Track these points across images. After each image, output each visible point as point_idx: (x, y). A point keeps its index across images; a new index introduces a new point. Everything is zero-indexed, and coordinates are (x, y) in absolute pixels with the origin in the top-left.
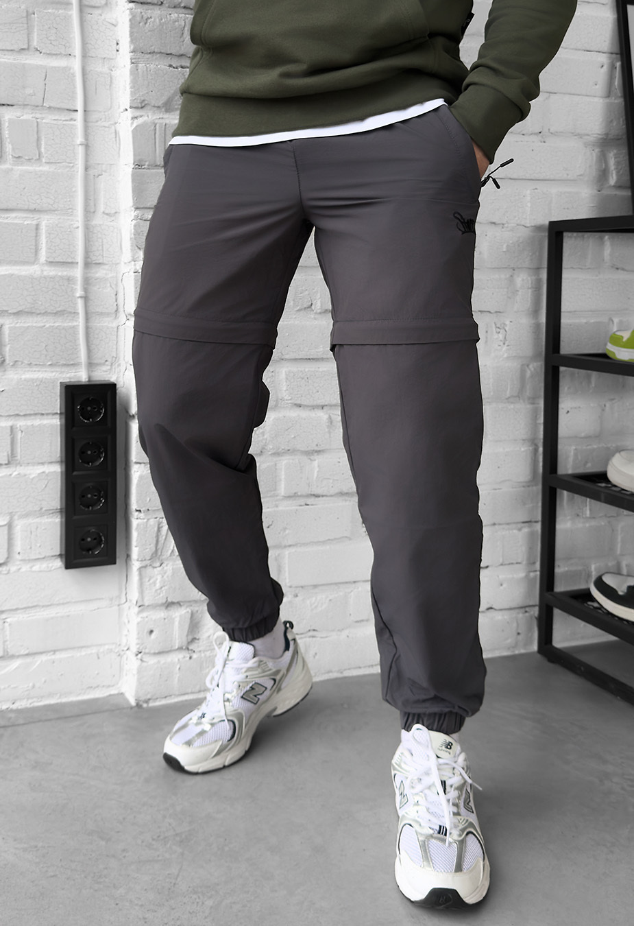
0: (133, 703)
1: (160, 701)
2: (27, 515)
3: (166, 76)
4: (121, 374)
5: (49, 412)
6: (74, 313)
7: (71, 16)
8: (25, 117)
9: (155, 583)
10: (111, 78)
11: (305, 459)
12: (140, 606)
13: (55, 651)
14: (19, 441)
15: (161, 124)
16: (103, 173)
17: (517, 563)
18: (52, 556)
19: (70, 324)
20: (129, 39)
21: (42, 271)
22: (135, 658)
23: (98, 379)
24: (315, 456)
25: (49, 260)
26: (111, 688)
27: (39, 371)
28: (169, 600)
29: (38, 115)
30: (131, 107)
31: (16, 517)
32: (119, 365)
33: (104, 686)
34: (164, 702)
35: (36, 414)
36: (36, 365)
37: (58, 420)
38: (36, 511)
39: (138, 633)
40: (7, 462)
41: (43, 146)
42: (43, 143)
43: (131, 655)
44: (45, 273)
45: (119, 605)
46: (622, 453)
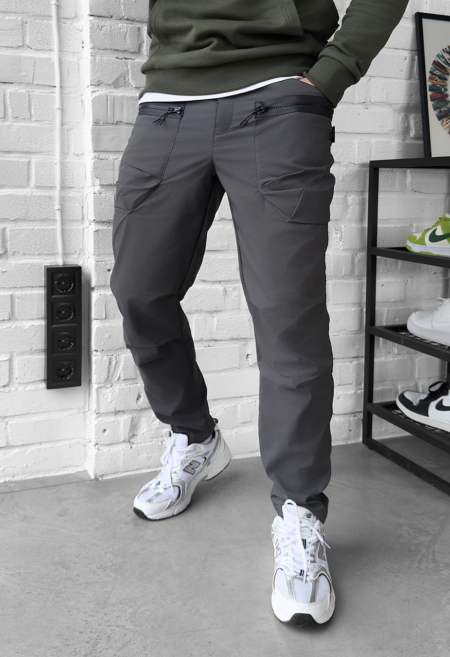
0: (93, 477)
1: (111, 476)
2: (22, 354)
3: (114, 65)
4: (86, 260)
5: (37, 285)
6: (54, 220)
7: (51, 25)
8: (20, 91)
9: (107, 398)
10: (79, 65)
11: (208, 315)
12: (97, 414)
13: (41, 443)
14: (17, 304)
15: (111, 96)
16: (74, 128)
17: (349, 384)
18: (39, 381)
19: (51, 227)
20: (90, 40)
21: (32, 192)
22: (94, 448)
23: (70, 264)
24: (215, 315)
25: (37, 185)
26: (78, 467)
27: (30, 258)
28: (117, 410)
29: (30, 90)
30: (91, 85)
31: (15, 355)
32: (84, 254)
33: (74, 466)
34: (113, 476)
35: (28, 287)
36: (28, 254)
37: (43, 291)
38: (28, 351)
39: (96, 431)
40: (8, 319)
41: (33, 110)
42: (33, 108)
43: (92, 445)
44: (34, 194)
45: (84, 413)
46: (417, 312)
